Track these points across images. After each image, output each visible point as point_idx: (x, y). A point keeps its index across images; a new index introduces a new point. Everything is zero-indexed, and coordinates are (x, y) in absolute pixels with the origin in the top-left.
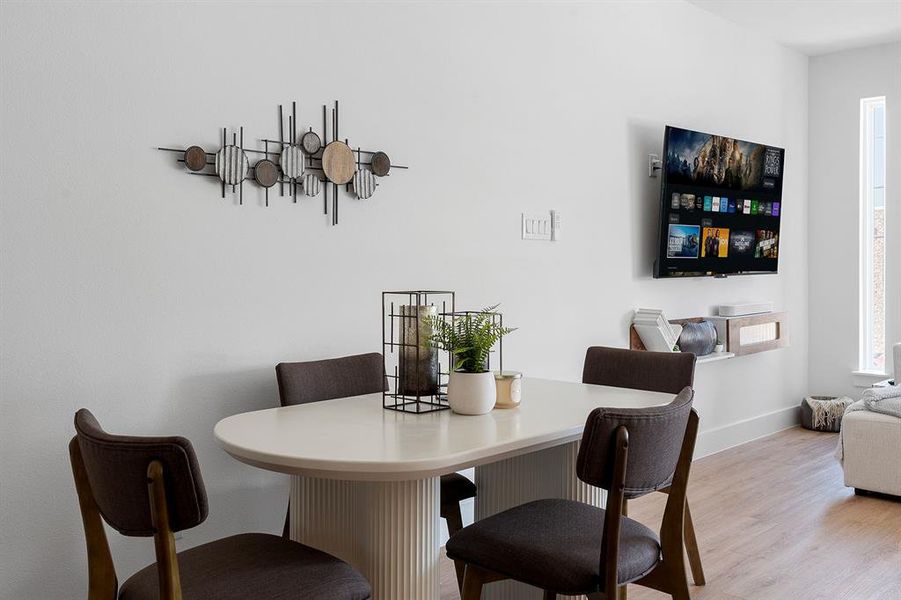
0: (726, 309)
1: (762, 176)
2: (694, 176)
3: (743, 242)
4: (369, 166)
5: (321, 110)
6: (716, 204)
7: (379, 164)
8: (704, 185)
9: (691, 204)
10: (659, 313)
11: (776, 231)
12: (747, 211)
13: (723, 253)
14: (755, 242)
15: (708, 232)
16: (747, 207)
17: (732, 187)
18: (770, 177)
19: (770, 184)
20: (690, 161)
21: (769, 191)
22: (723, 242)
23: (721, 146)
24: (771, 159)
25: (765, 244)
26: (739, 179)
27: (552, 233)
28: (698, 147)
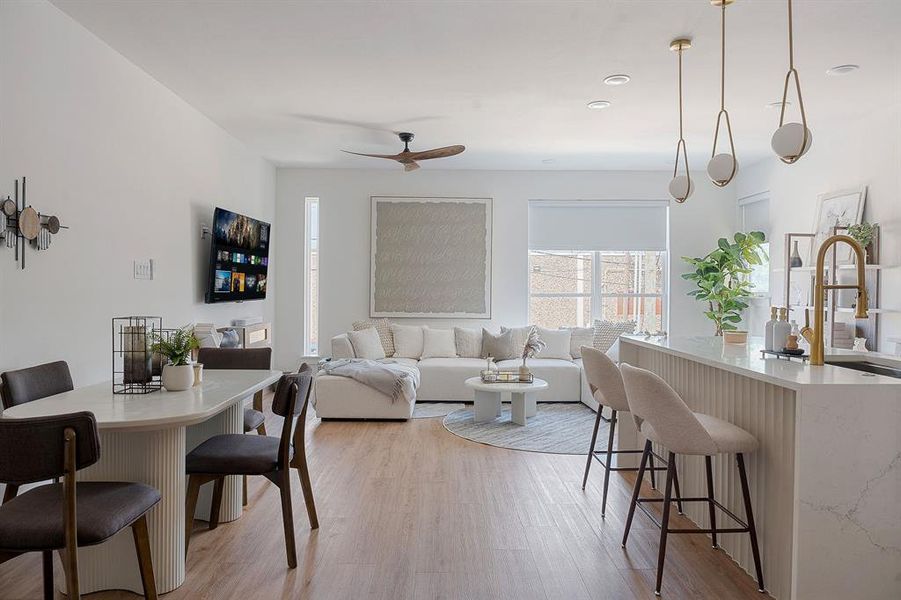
0: (241, 322)
1: (260, 242)
2: (228, 240)
3: (251, 281)
4: (45, 225)
5: (14, 183)
6: (239, 258)
7: (52, 225)
8: (232, 246)
9: (227, 258)
10: (212, 325)
11: (266, 274)
12: (253, 263)
13: (242, 289)
14: (257, 282)
15: (235, 275)
16: (253, 260)
17: (246, 248)
18: (263, 242)
19: (263, 246)
20: (227, 232)
21: (263, 251)
22: (242, 282)
23: (241, 221)
24: (264, 231)
25: (261, 283)
26: (249, 243)
27: (152, 275)
28: (230, 222)
